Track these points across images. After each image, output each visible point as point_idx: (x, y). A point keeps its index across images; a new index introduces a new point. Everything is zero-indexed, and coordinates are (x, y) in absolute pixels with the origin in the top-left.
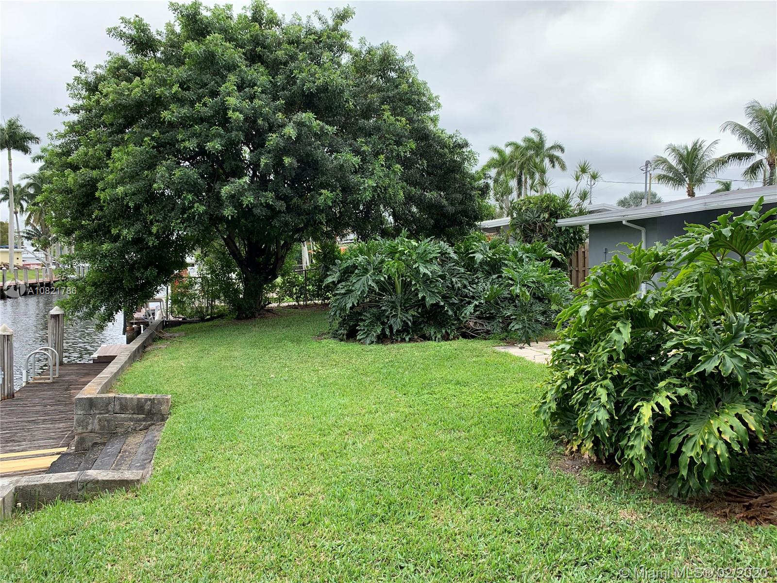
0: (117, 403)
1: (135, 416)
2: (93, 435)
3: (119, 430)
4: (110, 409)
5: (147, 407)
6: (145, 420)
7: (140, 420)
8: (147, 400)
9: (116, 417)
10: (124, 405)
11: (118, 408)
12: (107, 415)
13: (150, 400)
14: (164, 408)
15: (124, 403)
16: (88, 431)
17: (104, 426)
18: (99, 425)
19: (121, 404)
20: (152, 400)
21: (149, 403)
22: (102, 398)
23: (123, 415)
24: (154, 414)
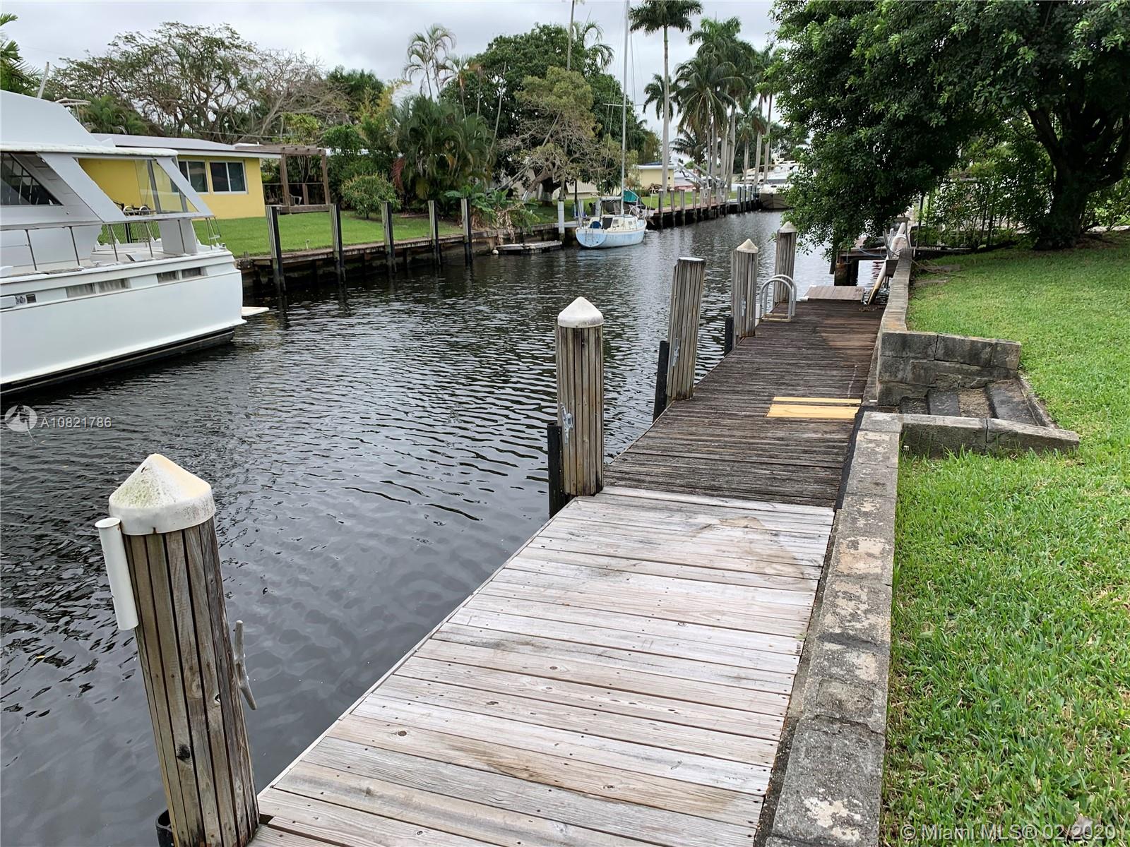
0: (941, 345)
1: (965, 367)
2: (903, 386)
3: (941, 384)
4: (930, 352)
5: (985, 355)
6: (979, 374)
7: (972, 374)
8: (985, 345)
9: (936, 365)
10: (950, 350)
11: (941, 352)
12: (925, 361)
13: (990, 345)
14: (1011, 360)
15: (951, 346)
16: (897, 380)
17: (920, 376)
18: (913, 373)
19: (946, 347)
20: (994, 346)
21: (988, 349)
22: (920, 336)
23: (947, 364)
24: (994, 367)
